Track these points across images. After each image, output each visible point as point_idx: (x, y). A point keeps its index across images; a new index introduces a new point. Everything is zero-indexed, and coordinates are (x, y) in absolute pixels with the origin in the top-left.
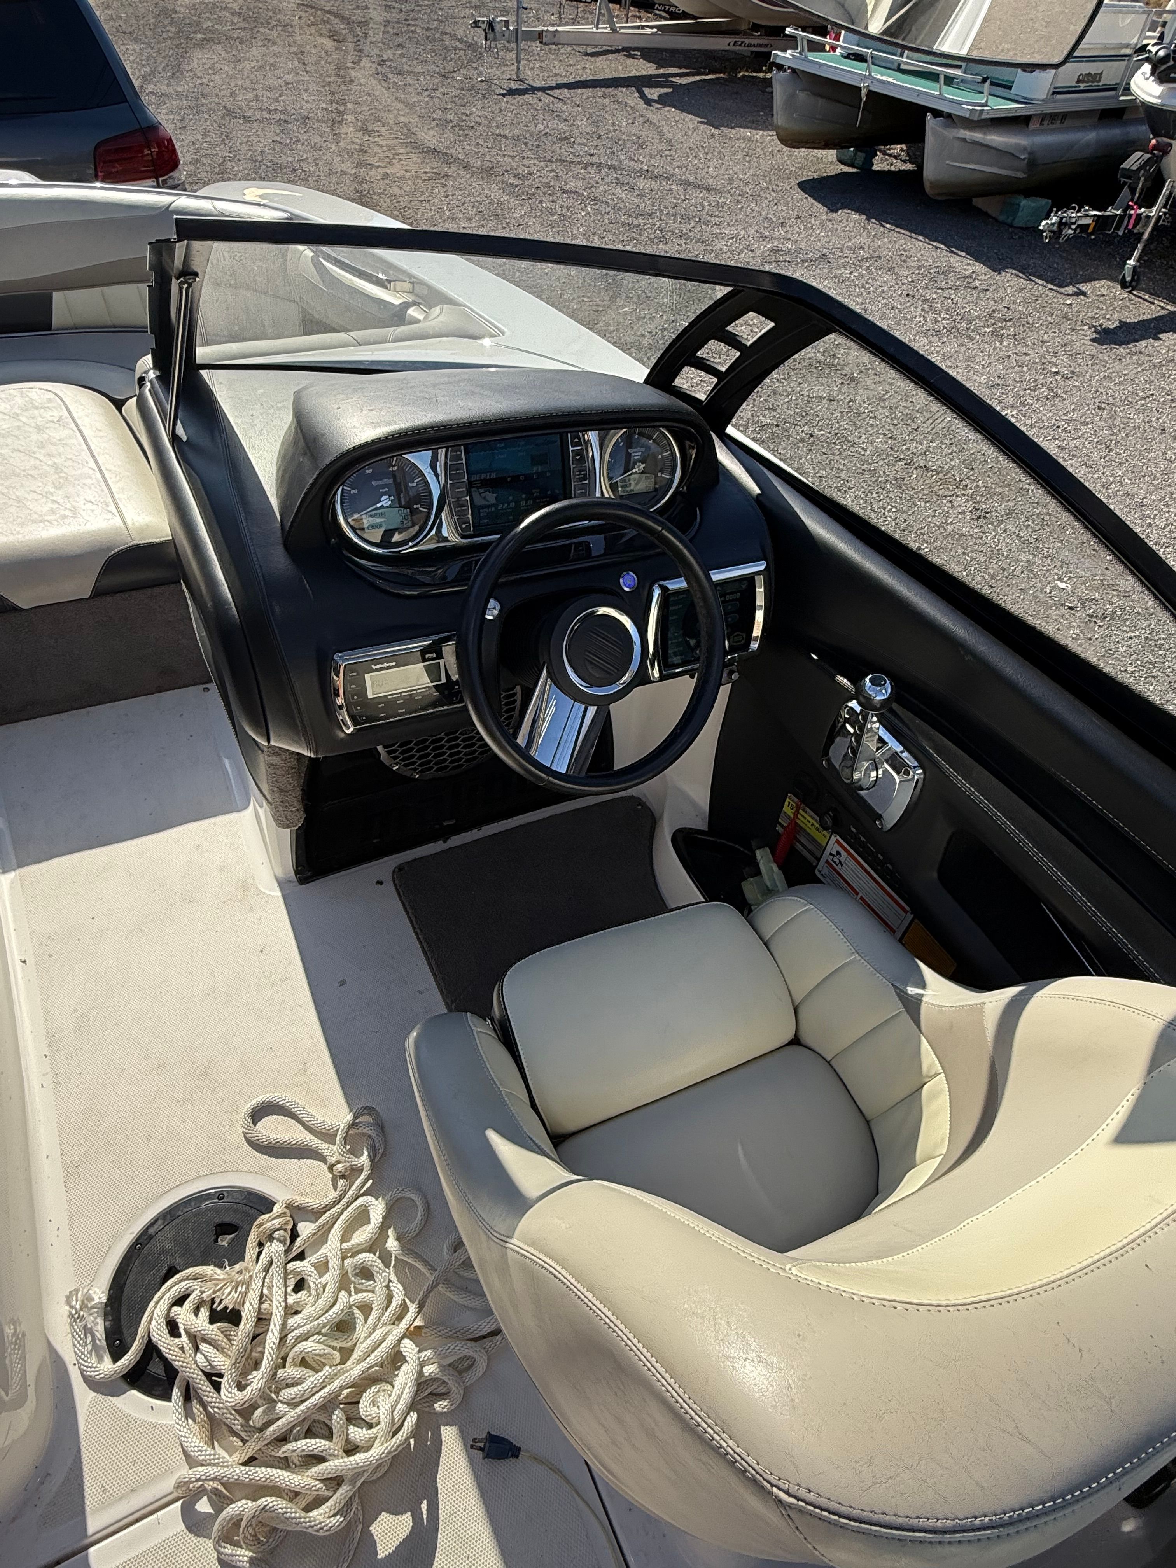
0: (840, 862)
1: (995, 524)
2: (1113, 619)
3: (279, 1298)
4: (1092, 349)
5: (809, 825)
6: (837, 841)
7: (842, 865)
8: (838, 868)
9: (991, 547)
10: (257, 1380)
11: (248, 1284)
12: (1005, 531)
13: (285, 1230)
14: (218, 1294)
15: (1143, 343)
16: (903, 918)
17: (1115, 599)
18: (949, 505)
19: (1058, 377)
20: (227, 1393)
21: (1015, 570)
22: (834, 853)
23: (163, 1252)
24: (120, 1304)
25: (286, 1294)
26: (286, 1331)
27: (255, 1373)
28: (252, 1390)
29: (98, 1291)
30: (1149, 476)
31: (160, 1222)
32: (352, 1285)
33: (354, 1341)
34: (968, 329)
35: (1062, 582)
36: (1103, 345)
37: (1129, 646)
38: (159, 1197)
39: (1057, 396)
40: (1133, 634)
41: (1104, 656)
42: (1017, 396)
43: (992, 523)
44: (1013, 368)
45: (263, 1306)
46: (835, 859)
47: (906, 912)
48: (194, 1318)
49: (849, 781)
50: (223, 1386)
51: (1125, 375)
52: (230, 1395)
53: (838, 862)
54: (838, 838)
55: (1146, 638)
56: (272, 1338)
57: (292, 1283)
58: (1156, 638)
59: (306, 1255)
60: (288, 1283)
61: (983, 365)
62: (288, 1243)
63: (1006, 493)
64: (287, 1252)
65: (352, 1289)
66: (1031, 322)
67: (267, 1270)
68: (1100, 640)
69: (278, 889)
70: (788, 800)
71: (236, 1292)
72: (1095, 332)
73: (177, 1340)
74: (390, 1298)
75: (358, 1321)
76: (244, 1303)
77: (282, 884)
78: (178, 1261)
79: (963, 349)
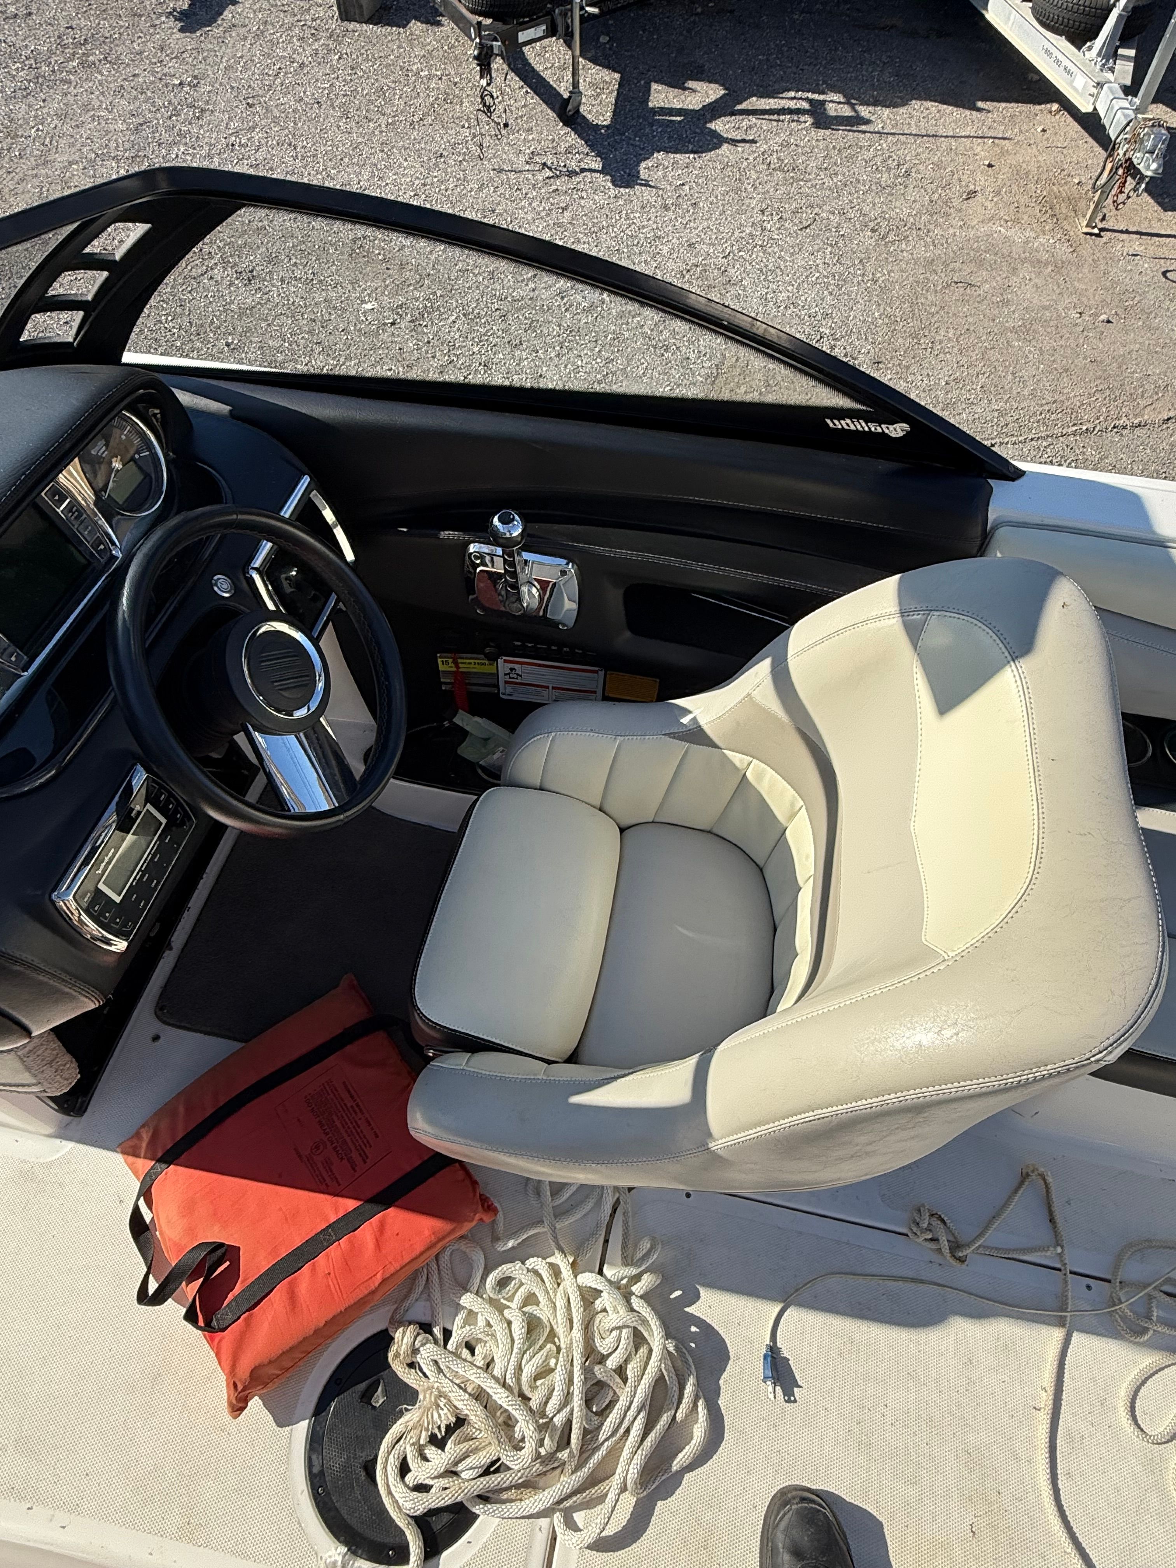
0: (518, 675)
1: (268, 278)
2: (429, 313)
3: (471, 1372)
4: (188, 41)
5: (472, 666)
6: (505, 661)
7: (521, 676)
8: (519, 680)
9: (284, 305)
10: (525, 1427)
11: (441, 1395)
12: (282, 281)
13: (418, 1334)
14: (430, 1427)
15: (227, 14)
16: (595, 679)
17: (417, 294)
18: (212, 282)
19: (187, 89)
20: (516, 1462)
21: (322, 315)
22: (508, 671)
23: (344, 1468)
24: (360, 1535)
25: (472, 1363)
26: (502, 1381)
27: (517, 1429)
28: (531, 1437)
29: (330, 1553)
30: (346, 157)
31: (314, 1457)
32: (502, 1300)
33: (548, 1324)
34: (53, 71)
35: (366, 303)
36: (195, 32)
37: (459, 329)
38: (289, 1447)
39: (202, 111)
40: (453, 318)
41: (449, 351)
42: (168, 129)
43: (265, 280)
44: (136, 98)
45: (469, 1390)
46: (511, 675)
47: (596, 672)
48: (427, 1463)
49: (522, 612)
50: (508, 1463)
51: (241, 57)
52: (520, 1460)
53: (515, 676)
54: (505, 658)
55: (464, 315)
56: (501, 1397)
57: (466, 1353)
58: (471, 310)
59: (449, 1327)
60: (464, 1357)
61: (106, 109)
62: (431, 1338)
63: (249, 240)
64: (436, 1342)
65: (505, 1302)
66: (108, 35)
67: (440, 1370)
68: (436, 339)
69: (64, 1142)
70: (439, 660)
71: (442, 1409)
72: (176, 20)
73: (433, 1490)
74: (537, 1273)
75: (535, 1313)
76: (455, 1407)
77: (62, 1134)
78: (364, 1456)
79: (71, 98)
